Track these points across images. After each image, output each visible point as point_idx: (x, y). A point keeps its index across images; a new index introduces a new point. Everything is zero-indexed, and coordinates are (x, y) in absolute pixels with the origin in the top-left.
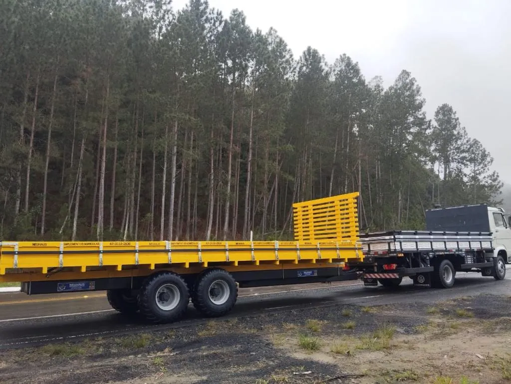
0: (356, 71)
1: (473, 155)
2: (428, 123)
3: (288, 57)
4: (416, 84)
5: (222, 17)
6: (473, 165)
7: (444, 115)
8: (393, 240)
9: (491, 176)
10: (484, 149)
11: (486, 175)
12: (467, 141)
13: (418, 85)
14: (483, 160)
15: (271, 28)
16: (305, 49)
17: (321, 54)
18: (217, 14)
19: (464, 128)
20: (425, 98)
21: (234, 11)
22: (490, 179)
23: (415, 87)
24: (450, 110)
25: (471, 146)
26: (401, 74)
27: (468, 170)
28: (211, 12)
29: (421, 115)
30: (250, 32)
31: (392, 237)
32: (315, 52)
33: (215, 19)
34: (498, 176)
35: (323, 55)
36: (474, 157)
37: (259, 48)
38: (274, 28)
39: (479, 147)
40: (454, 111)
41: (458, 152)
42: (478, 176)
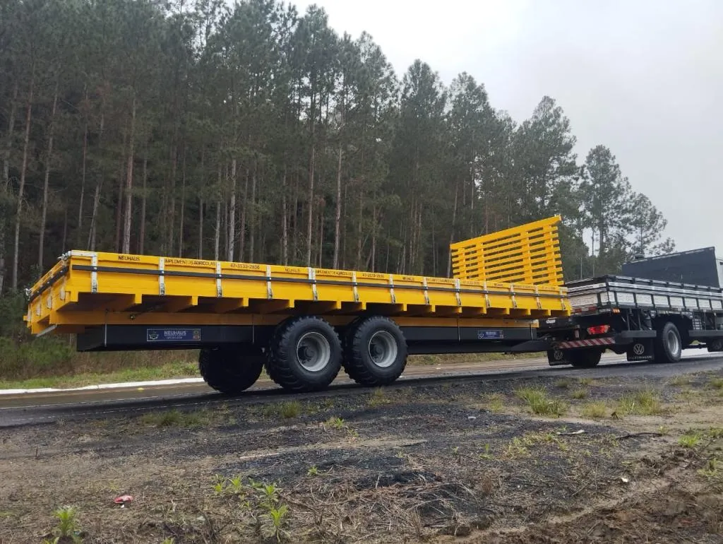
0: (482, 96)
1: (639, 217)
2: (580, 169)
3: (386, 74)
4: (562, 115)
5: (296, 14)
6: (639, 230)
7: (599, 161)
8: (605, 290)
9: (664, 246)
10: (654, 207)
11: (656, 243)
12: (631, 197)
13: (565, 118)
14: (653, 222)
15: (364, 33)
16: (412, 63)
17: (433, 70)
18: (290, 9)
19: (627, 178)
20: (575, 135)
21: (311, 8)
22: (663, 250)
23: (561, 120)
24: (607, 153)
25: (637, 203)
26: (542, 102)
27: (632, 237)
28: (279, 8)
29: (570, 158)
30: (335, 37)
31: (604, 285)
32: (426, 67)
33: (286, 16)
34: (673, 245)
35: (437, 73)
36: (641, 218)
37: (349, 59)
38: (368, 32)
39: (647, 205)
40: (612, 156)
41: (618, 213)
42: (646, 245)
